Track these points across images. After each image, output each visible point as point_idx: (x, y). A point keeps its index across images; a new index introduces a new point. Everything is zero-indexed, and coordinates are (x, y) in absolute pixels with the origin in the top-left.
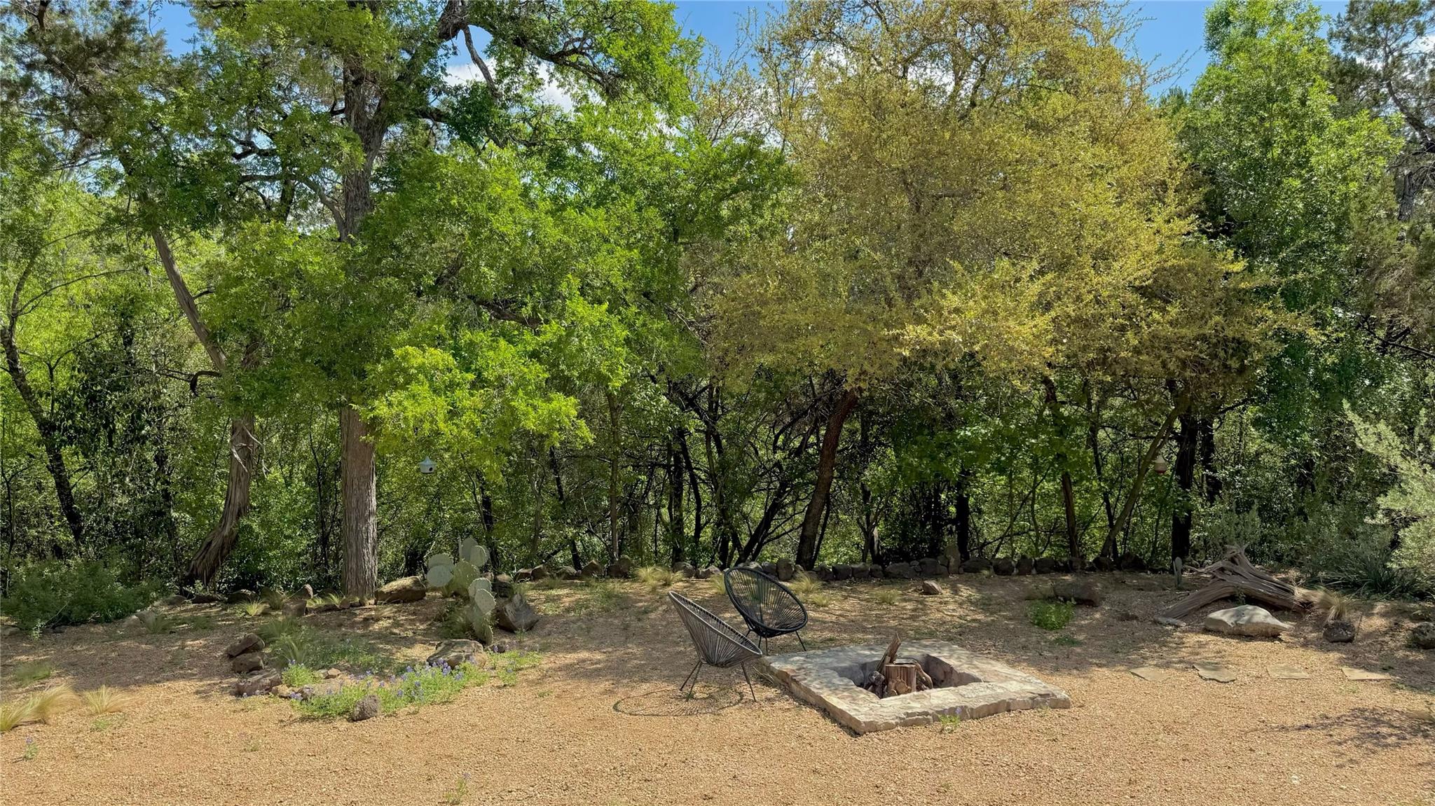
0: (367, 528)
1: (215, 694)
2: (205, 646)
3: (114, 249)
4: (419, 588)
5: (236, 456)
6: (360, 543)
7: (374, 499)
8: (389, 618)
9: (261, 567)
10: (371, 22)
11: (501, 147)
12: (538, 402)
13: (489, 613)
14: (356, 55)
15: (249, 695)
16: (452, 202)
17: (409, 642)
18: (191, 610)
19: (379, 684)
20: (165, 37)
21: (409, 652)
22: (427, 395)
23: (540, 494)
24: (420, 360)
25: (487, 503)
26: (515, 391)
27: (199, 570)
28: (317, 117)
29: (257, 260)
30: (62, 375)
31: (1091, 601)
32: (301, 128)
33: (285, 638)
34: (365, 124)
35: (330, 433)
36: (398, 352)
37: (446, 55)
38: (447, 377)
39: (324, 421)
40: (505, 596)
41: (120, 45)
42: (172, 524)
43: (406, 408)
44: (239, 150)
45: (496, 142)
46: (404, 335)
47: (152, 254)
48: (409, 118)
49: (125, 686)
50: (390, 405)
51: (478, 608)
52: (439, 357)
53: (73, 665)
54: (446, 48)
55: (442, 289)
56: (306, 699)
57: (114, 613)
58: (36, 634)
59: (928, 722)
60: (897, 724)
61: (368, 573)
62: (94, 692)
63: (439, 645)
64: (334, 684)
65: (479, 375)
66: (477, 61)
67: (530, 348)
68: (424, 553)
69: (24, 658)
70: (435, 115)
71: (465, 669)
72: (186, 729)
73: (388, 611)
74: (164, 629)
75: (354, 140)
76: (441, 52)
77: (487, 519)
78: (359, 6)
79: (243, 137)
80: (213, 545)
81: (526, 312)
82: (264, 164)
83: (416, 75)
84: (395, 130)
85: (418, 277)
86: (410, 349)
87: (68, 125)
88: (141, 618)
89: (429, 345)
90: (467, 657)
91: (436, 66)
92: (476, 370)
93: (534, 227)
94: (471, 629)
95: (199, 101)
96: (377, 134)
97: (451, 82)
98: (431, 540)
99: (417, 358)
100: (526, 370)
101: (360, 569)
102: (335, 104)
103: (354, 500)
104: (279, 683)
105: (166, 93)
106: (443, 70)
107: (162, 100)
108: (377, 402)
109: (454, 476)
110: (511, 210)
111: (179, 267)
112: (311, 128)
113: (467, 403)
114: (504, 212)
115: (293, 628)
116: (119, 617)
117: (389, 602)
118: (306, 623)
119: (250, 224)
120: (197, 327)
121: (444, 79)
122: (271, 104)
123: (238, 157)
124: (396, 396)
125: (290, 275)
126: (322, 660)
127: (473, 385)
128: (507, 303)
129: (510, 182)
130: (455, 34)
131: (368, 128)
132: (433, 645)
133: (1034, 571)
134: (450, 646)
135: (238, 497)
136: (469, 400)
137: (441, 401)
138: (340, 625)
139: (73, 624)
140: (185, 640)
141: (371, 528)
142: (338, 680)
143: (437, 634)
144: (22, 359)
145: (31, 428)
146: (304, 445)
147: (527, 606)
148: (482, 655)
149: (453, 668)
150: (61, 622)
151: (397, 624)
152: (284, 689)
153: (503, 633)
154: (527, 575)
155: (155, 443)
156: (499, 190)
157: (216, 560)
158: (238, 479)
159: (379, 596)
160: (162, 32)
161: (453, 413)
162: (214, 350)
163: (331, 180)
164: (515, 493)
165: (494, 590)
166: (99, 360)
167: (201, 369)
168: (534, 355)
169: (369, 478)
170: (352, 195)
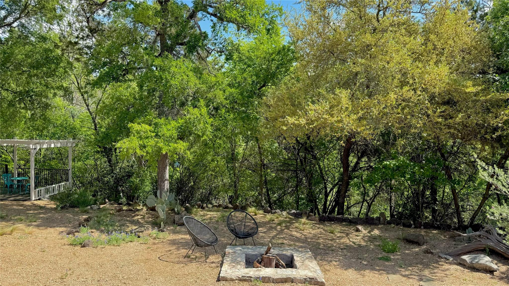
0: (164, 185)
31: (418, 242)
52: (144, 127)
59: (251, 281)
60: (236, 279)
73: (142, 213)
86: (133, 124)
103: (160, 175)
127: (155, 137)
133: (422, 227)
134: (139, 227)
138: (125, 216)
142: (93, 233)
148: (149, 232)
151: (143, 218)
169: (165, 168)
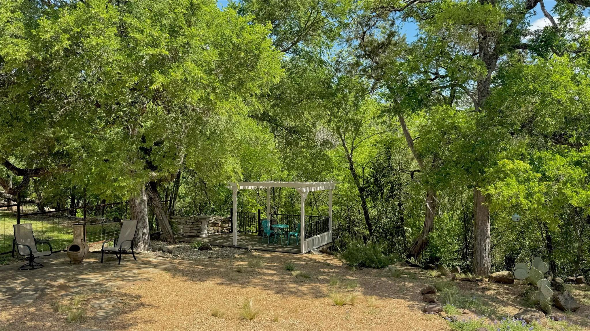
0: (485, 245)
1: (416, 309)
2: (413, 287)
3: (384, 123)
4: (510, 278)
5: (428, 206)
6: (482, 251)
7: (489, 231)
8: (495, 290)
9: (438, 255)
10: (491, 9)
11: (560, 56)
12: (580, 190)
13: (549, 298)
14: (484, 25)
15: (429, 313)
16: (530, 87)
17: (505, 304)
18: (408, 269)
19: (488, 322)
20: (406, 36)
21: (504, 309)
22: (515, 184)
23: (581, 237)
24: (512, 166)
25: (549, 238)
26: (565, 184)
27: (413, 252)
28: (466, 57)
29: (437, 123)
30: (367, 170)
32: (458, 63)
33: (446, 289)
34: (488, 57)
35: (470, 199)
36: (500, 163)
37: (530, 16)
38: (526, 176)
39: (467, 193)
40: (559, 290)
41: (389, 43)
42: (404, 231)
43: (504, 190)
44: (433, 77)
45: (557, 54)
46: (504, 153)
47: (398, 124)
48: (509, 50)
49: (382, 297)
50: (496, 188)
51: (543, 295)
52: (522, 165)
53: (365, 284)
54: (530, 13)
55: (525, 130)
56: (453, 321)
57: (380, 266)
58: (354, 268)
61: (486, 266)
62: (371, 297)
63: (520, 309)
64: (466, 318)
65: (544, 174)
66: (547, 15)
67: (575, 159)
68: (515, 259)
69: (349, 277)
70: (523, 47)
71: (534, 325)
72: (403, 322)
73: (494, 286)
74: (398, 276)
75: (483, 64)
76: (527, 15)
77: (549, 247)
78: (485, 3)
79: (434, 71)
80: (419, 243)
81: (573, 140)
82: (442, 81)
83: (514, 29)
84: (504, 58)
85: (512, 125)
86: (506, 161)
87: (370, 77)
88: (390, 269)
89: (517, 159)
90: (536, 319)
91: (524, 23)
92: (542, 171)
93: (579, 94)
94: (538, 304)
95: (417, 59)
96: (494, 60)
97: (532, 29)
98: (519, 254)
99: (509, 165)
100: (572, 172)
101: (482, 264)
102: (475, 51)
103: (479, 230)
104: (442, 311)
105: (404, 59)
106: (528, 24)
107: (403, 61)
108: (489, 187)
109: (530, 223)
110: (565, 87)
111: (408, 128)
112: (462, 63)
113: (536, 189)
114: (561, 89)
115: (449, 285)
116: (383, 267)
117: (496, 282)
118: (455, 285)
119: (435, 107)
120: (414, 152)
121: (529, 28)
122: (447, 55)
123: (432, 80)
124: (499, 184)
125: (452, 129)
126: (462, 305)
127: (541, 180)
128: (561, 136)
129: (564, 73)
130: (535, 5)
131: (489, 59)
132: (518, 308)
134: (526, 311)
135: (429, 224)
136: (538, 188)
137: (522, 188)
138: (471, 289)
139: (367, 267)
140: (405, 282)
141: (487, 245)
142: (469, 316)
143: (520, 303)
144: (355, 165)
145: (357, 191)
146: (458, 203)
147: (572, 298)
148: (545, 319)
149: (528, 323)
150: (362, 265)
151: (499, 293)
152: (443, 314)
153: (557, 310)
154: (572, 280)
155: (398, 199)
156: (557, 77)
157: (420, 249)
158: (429, 216)
159: (490, 278)
160: (405, 35)
161: (529, 195)
162: (420, 161)
163: (472, 85)
164: (565, 234)
165: (552, 286)
166: (379, 165)
167: (415, 169)
168: (578, 163)
169: (486, 221)
170: (481, 90)
